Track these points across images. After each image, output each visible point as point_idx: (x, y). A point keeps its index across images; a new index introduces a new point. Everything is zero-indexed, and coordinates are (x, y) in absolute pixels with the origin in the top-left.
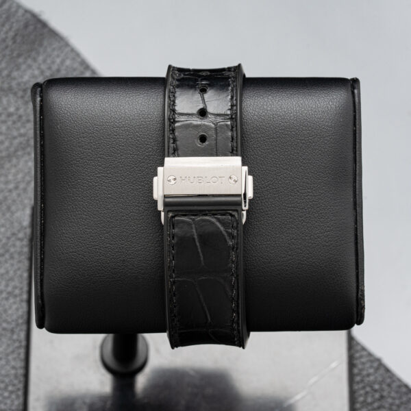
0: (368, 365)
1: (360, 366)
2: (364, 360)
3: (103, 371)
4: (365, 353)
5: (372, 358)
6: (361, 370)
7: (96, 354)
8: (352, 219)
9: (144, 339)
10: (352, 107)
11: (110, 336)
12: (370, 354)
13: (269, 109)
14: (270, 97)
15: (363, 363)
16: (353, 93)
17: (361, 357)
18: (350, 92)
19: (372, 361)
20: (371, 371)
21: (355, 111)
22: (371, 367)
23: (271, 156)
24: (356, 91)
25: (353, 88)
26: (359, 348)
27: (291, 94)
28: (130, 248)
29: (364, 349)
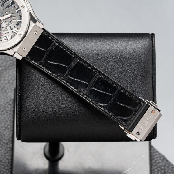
0: (159, 158)
1: (155, 159)
2: (157, 156)
3: (45, 159)
4: (157, 153)
5: (161, 156)
6: (156, 161)
7: (42, 152)
8: (151, 93)
9: (62, 145)
10: (152, 46)
11: (48, 143)
12: (160, 154)
13: (116, 46)
14: (117, 41)
15: (157, 158)
16: (152, 40)
17: (156, 155)
18: (151, 39)
19: (160, 157)
20: (160, 161)
21: (153, 48)
22: (160, 159)
23: (117, 67)
24: (153, 39)
25: (152, 37)
26: (155, 151)
27: (126, 40)
28: (56, 106)
29: (157, 152)
